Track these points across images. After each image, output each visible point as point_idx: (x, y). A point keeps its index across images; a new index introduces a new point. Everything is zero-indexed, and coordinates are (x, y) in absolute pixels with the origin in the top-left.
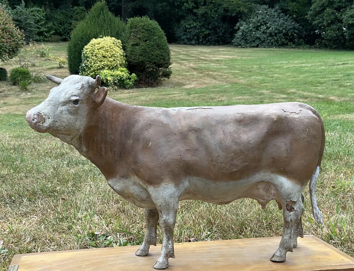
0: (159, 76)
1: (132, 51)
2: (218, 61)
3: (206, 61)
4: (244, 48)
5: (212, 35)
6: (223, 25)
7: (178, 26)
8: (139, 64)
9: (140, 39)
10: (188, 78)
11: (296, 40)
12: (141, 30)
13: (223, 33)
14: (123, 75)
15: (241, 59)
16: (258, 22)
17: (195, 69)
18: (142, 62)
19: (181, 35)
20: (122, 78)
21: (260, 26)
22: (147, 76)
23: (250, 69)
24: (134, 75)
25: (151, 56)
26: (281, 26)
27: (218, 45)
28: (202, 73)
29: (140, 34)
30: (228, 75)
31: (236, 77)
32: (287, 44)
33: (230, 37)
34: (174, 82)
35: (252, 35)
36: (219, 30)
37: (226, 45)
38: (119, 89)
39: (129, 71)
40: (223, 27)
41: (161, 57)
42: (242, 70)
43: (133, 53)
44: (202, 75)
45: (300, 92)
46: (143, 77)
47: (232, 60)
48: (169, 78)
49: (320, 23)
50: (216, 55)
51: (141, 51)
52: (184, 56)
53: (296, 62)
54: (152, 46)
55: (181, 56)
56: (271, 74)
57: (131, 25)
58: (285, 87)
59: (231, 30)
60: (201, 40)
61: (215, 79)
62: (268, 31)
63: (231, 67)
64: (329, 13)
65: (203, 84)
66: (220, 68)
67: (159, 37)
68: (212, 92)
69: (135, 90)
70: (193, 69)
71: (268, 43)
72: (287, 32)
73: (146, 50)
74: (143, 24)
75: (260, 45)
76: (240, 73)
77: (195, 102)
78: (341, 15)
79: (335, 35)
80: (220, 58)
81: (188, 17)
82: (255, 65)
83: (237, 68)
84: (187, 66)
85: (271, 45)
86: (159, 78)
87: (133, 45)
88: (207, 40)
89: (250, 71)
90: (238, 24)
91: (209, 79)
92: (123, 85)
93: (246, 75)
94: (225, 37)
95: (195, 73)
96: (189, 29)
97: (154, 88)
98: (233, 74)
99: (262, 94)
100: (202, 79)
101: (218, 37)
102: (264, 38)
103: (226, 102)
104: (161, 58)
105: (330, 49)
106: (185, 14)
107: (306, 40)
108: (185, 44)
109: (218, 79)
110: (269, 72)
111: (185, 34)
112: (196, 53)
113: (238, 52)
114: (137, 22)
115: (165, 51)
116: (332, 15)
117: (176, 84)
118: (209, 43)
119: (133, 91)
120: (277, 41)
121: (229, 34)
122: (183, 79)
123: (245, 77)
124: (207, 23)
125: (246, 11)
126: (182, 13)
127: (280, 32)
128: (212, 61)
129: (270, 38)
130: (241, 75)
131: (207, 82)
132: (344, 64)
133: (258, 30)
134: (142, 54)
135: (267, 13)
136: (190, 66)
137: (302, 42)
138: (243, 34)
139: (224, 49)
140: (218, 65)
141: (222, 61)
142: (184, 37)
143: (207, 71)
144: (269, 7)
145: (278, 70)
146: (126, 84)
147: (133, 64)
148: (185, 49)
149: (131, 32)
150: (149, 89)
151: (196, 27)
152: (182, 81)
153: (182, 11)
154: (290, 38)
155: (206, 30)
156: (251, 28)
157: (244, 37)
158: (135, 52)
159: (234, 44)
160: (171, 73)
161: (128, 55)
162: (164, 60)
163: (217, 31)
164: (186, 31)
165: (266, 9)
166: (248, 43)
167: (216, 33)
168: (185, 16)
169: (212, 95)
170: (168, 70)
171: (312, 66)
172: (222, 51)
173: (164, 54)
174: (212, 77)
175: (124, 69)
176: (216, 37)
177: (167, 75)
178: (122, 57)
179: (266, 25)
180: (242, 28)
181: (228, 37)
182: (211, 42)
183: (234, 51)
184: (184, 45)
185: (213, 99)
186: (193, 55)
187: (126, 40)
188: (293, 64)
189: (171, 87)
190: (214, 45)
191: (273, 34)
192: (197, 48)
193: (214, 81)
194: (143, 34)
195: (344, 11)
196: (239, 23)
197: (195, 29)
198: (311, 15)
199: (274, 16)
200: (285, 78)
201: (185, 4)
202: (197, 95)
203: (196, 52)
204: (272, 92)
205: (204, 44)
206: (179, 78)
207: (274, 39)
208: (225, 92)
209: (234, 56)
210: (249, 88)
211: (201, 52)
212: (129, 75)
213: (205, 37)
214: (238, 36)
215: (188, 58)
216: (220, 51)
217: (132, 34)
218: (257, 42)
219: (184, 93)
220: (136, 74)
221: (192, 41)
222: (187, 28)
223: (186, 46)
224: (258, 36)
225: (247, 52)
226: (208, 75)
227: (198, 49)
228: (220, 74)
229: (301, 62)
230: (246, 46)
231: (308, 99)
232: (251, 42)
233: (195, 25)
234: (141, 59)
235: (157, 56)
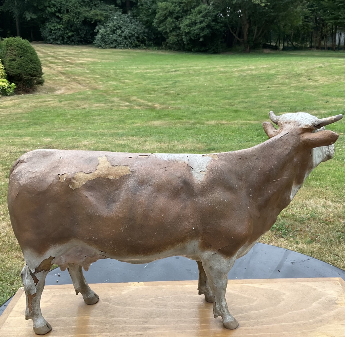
0: (34, 84)
1: (10, 65)
2: (82, 64)
3: (72, 64)
4: (104, 48)
5: (75, 36)
6: (84, 27)
7: (44, 27)
8: (17, 76)
9: (15, 55)
10: (58, 83)
11: (147, 42)
12: (16, 48)
13: (84, 35)
14: (5, 85)
15: (101, 62)
16: (114, 27)
17: (63, 73)
18: (19, 74)
19: (47, 36)
20: (4, 87)
21: (116, 30)
22: (24, 84)
23: (108, 74)
24: (13, 84)
25: (26, 69)
26: (133, 31)
27: (81, 45)
28: (69, 77)
29: (15, 52)
30: (90, 80)
31: (96, 83)
32: (139, 46)
33: (91, 38)
34: (47, 87)
35: (110, 38)
36: (81, 31)
37: (89, 45)
38: (2, 97)
39: (9, 81)
40: (84, 29)
41: (35, 69)
42: (101, 75)
43: (11, 67)
44: (69, 79)
45: (139, 99)
46: (21, 86)
47: (94, 63)
48: (42, 85)
49: (164, 29)
50: (80, 57)
51: (18, 65)
52: (52, 58)
53: (143, 67)
54: (27, 61)
55: (49, 58)
56: (123, 80)
57: (7, 43)
58: (130, 95)
59: (92, 32)
60: (65, 41)
61: (80, 84)
62: (123, 35)
63: (92, 72)
64: (170, 22)
65: (70, 89)
66: (84, 73)
67: (31, 53)
68: (78, 99)
69: (16, 96)
70: (62, 73)
71: (124, 45)
72: (139, 36)
73: (22, 64)
74: (17, 43)
75: (117, 47)
76: (99, 78)
77: (65, 109)
78: (179, 24)
79: (176, 40)
80: (83, 61)
81: (52, 20)
82: (112, 69)
83: (97, 73)
84: (56, 70)
85: (126, 46)
86: (34, 85)
87: (10, 60)
88: (71, 40)
89: (108, 77)
90: (97, 28)
91: (75, 84)
92: (5, 93)
93: (104, 80)
94: (87, 38)
95: (63, 78)
96: (54, 30)
97: (31, 94)
98: (95, 79)
99: (113, 102)
100: (69, 84)
101: (81, 38)
102: (120, 40)
103: (87, 109)
104: (35, 71)
105: (173, 50)
106: (49, 17)
107: (155, 42)
108: (51, 43)
109: (82, 83)
110: (122, 77)
111: (50, 35)
112: (62, 55)
113: (99, 54)
114: (12, 42)
115: (37, 65)
116: (172, 24)
117: (48, 89)
118: (73, 43)
119: (15, 98)
120: (131, 43)
121: (90, 35)
122: (54, 83)
123: (103, 82)
124: (69, 26)
125: (103, 19)
126: (46, 16)
127: (133, 35)
128: (77, 65)
129: (125, 41)
130: (101, 80)
131: (73, 87)
132: (176, 71)
133: (114, 33)
134: (19, 68)
135: (121, 18)
136: (58, 70)
137: (152, 44)
138: (102, 37)
139: (87, 50)
140: (82, 68)
141: (85, 64)
142: (50, 37)
143: (73, 76)
144: (122, 13)
145: (128, 75)
146: (8, 92)
147: (12, 75)
148: (52, 49)
149: (7, 50)
150: (27, 95)
151: (60, 29)
152: (53, 86)
153: (45, 14)
154: (142, 41)
155: (70, 32)
156: (108, 32)
157: (103, 39)
158: (12, 66)
159: (96, 45)
160: (44, 81)
161: (7, 68)
162: (37, 71)
163: (79, 33)
164: (51, 32)
165: (120, 15)
166: (107, 44)
167: (79, 34)
168: (49, 19)
169: (78, 103)
170: (41, 79)
171: (154, 72)
172: (85, 52)
173: (37, 67)
174: (77, 81)
175: (5, 80)
176: (80, 38)
177: (41, 83)
178: (2, 70)
179: (121, 29)
180: (100, 31)
181: (89, 38)
182: (74, 42)
183: (96, 53)
184: (50, 45)
185: (78, 106)
186: (60, 58)
187: (4, 55)
188: (140, 69)
189: (45, 93)
190: (78, 45)
191: (127, 37)
192: (63, 48)
193: (79, 86)
194: (18, 51)
195: (181, 20)
196: (97, 26)
197: (60, 31)
198: (156, 23)
199: (127, 21)
200: (132, 84)
201: (48, 8)
202: (67, 102)
203: (62, 53)
204: (120, 100)
205: (69, 44)
206: (50, 83)
207: (128, 41)
208: (87, 100)
209: (96, 58)
210: (105, 95)
211: (66, 54)
212: (9, 85)
213: (69, 38)
214: (98, 38)
215: (56, 61)
216: (83, 52)
217: (9, 51)
218: (115, 44)
219: (57, 100)
220: (15, 84)
221: (57, 41)
222: (52, 30)
223: (52, 45)
224: (115, 38)
225: (106, 54)
226: (74, 80)
227: (65, 50)
228: (84, 79)
229: (147, 68)
230: (105, 47)
231: (142, 107)
232: (109, 43)
233: (59, 27)
234: (19, 71)
235: (31, 69)
